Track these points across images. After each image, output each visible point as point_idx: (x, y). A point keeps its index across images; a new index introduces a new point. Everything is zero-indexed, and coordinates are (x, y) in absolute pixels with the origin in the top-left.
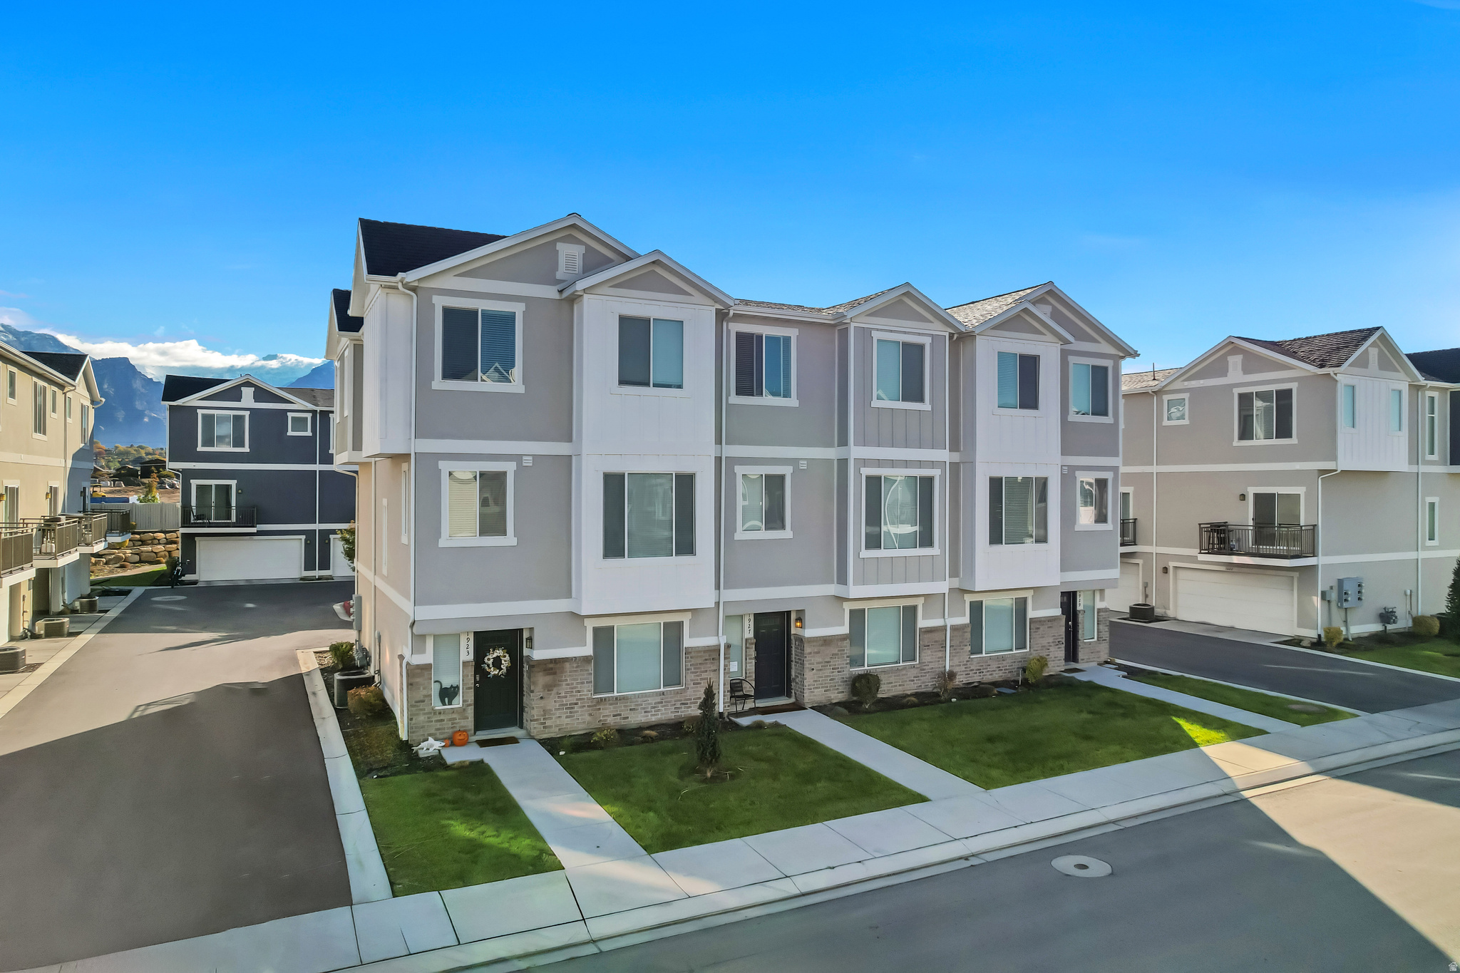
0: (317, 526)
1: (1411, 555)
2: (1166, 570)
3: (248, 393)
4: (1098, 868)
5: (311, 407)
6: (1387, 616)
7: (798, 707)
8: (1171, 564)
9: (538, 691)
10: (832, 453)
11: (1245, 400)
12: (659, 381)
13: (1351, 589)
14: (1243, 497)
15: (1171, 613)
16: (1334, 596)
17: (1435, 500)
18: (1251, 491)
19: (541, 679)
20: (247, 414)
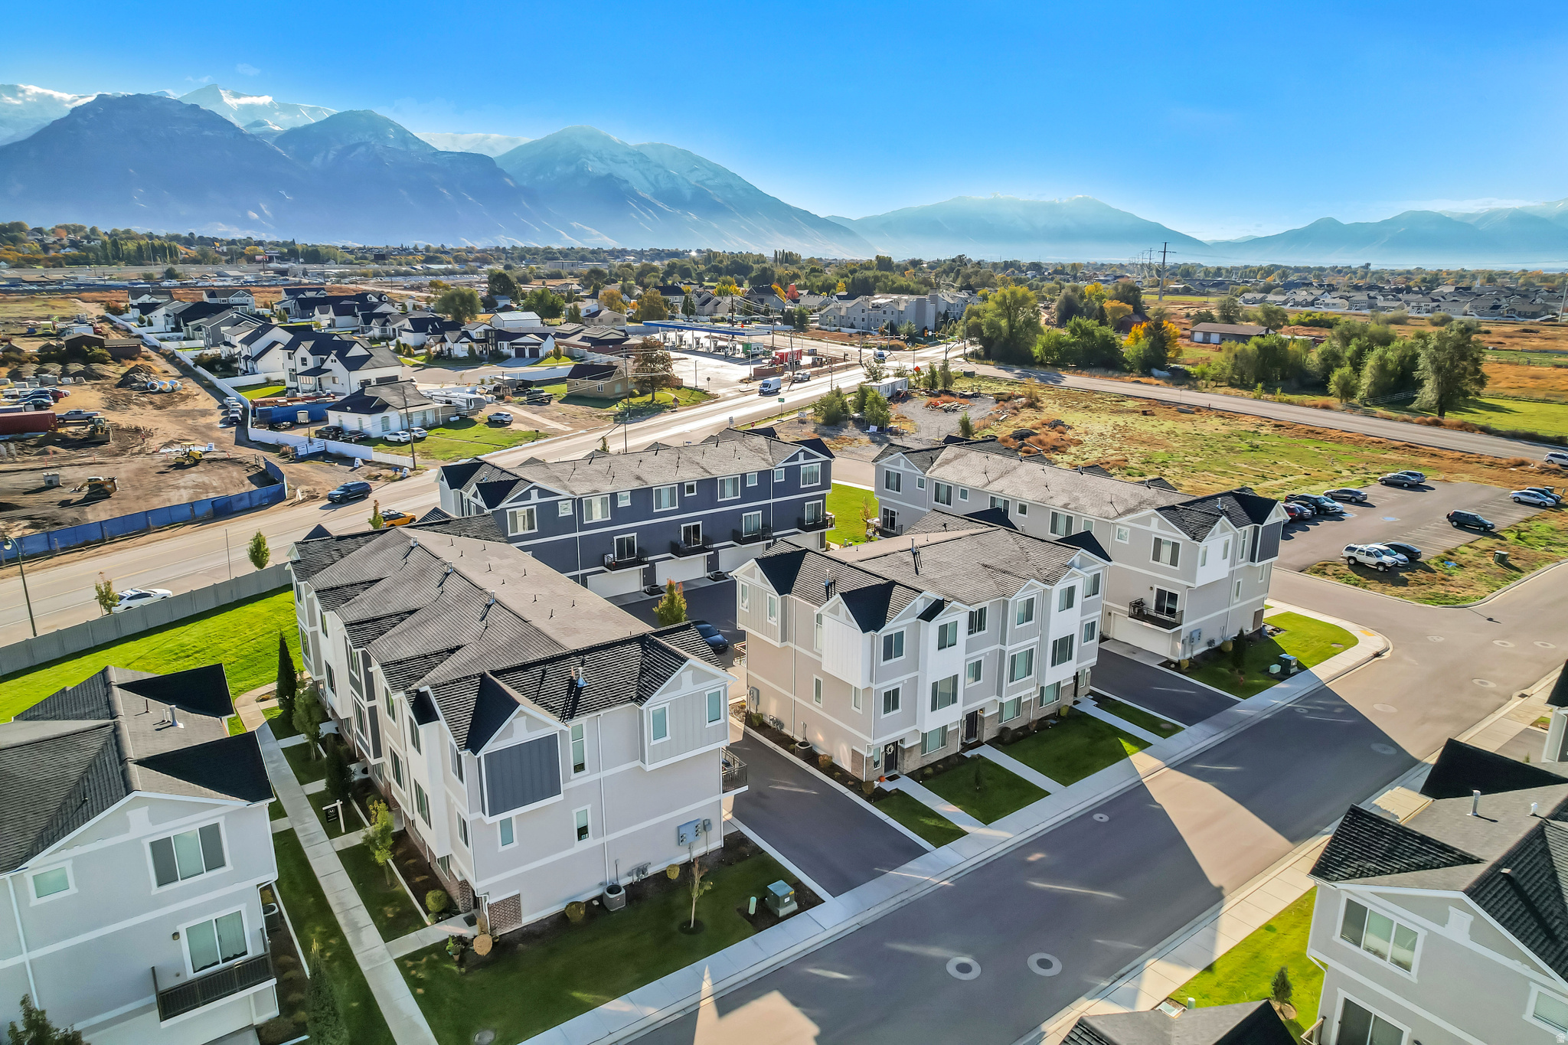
0: (580, 572)
1: (1226, 610)
2: (1110, 614)
3: (534, 493)
4: (1106, 818)
5: (572, 496)
6: (1211, 642)
7: (979, 744)
8: (1113, 612)
9: (906, 758)
10: (998, 646)
11: (1158, 542)
12: (950, 643)
13: (1195, 635)
14: (1152, 588)
15: (1111, 636)
16: (1188, 641)
17: (1241, 580)
18: (1156, 587)
19: (907, 755)
20: (535, 507)
